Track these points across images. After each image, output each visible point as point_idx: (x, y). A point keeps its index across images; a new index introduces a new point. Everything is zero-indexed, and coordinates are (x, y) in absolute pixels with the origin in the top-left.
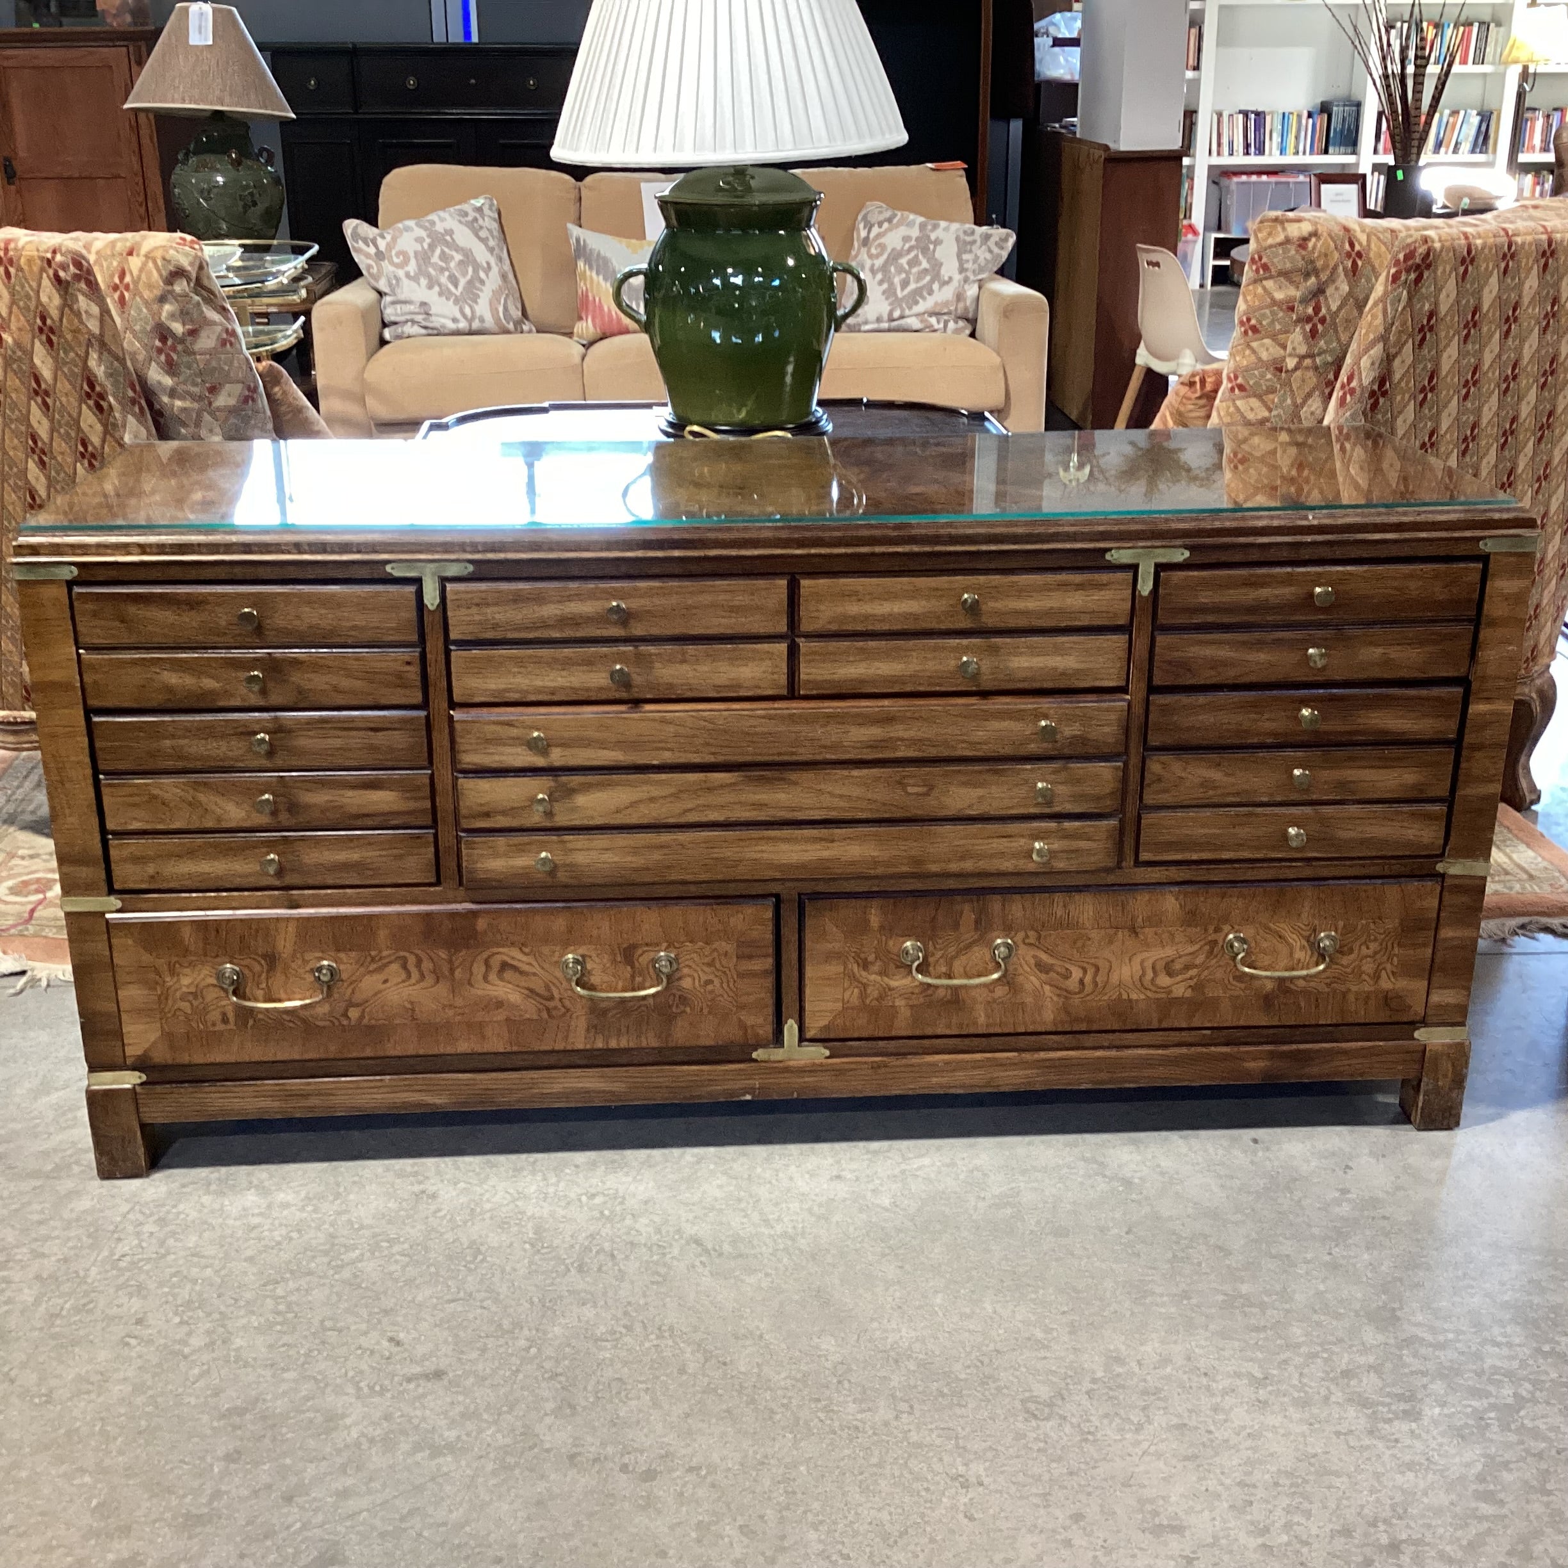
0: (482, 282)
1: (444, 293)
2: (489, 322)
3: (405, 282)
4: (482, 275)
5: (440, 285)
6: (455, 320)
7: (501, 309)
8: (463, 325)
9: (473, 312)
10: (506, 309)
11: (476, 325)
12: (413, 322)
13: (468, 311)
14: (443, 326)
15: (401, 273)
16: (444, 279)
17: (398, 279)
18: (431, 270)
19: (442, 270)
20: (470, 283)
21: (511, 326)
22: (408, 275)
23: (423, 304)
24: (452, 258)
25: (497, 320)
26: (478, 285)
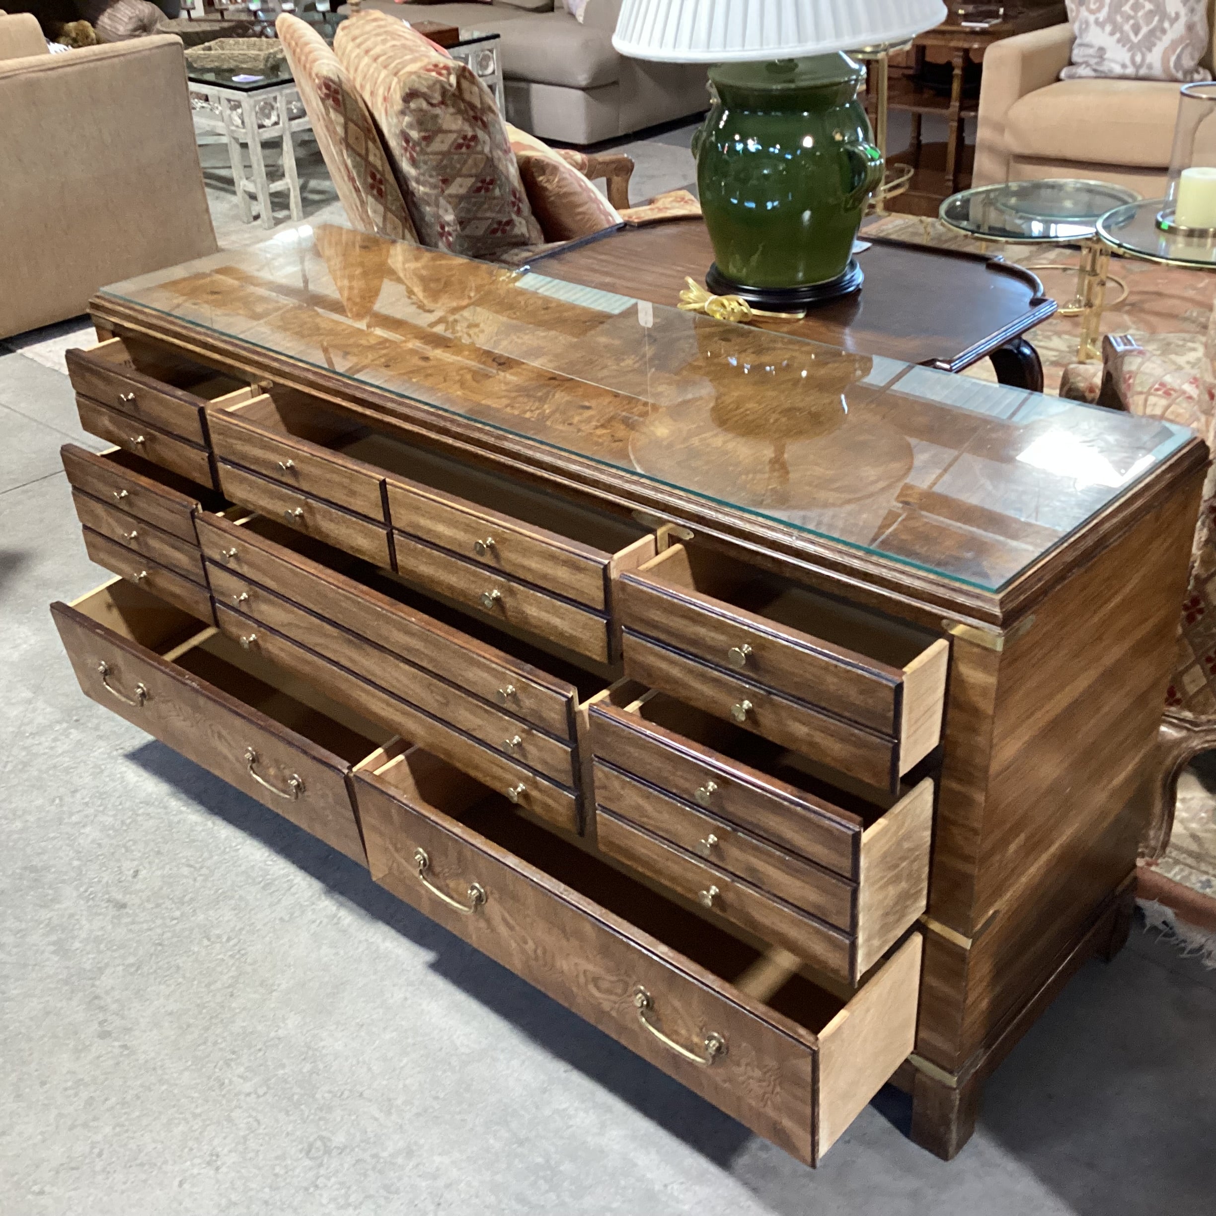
0: (1164, 31)
1: (1124, 41)
2: (1157, 71)
3: (1093, 29)
4: (1166, 25)
5: (1122, 32)
6: (1124, 66)
7: (1173, 59)
8: (1130, 71)
9: (1143, 60)
10: (1179, 57)
11: (1143, 72)
12: (1087, 64)
13: (1138, 59)
14: (1111, 71)
15: (1092, 18)
16: (1127, 28)
17: (1087, 23)
18: (1119, 19)
19: (1129, 18)
20: (1152, 32)
21: (1180, 75)
22: (1097, 22)
23: (1102, 50)
24: (1144, 7)
25: (1166, 68)
26: (1158, 34)
